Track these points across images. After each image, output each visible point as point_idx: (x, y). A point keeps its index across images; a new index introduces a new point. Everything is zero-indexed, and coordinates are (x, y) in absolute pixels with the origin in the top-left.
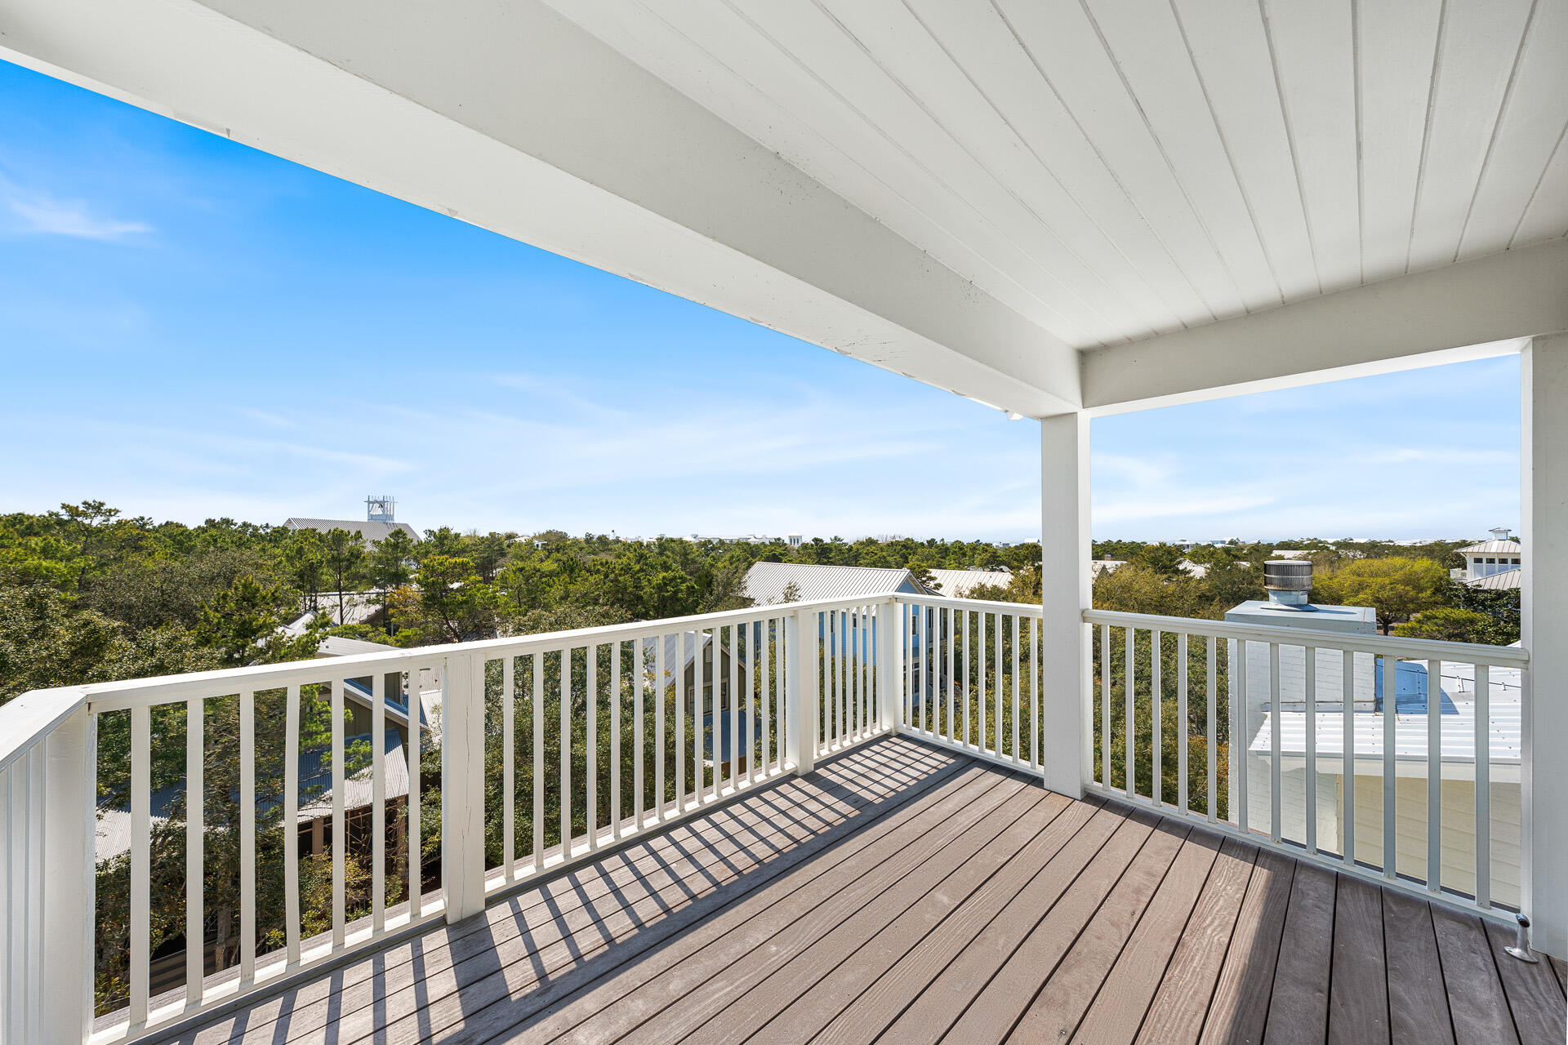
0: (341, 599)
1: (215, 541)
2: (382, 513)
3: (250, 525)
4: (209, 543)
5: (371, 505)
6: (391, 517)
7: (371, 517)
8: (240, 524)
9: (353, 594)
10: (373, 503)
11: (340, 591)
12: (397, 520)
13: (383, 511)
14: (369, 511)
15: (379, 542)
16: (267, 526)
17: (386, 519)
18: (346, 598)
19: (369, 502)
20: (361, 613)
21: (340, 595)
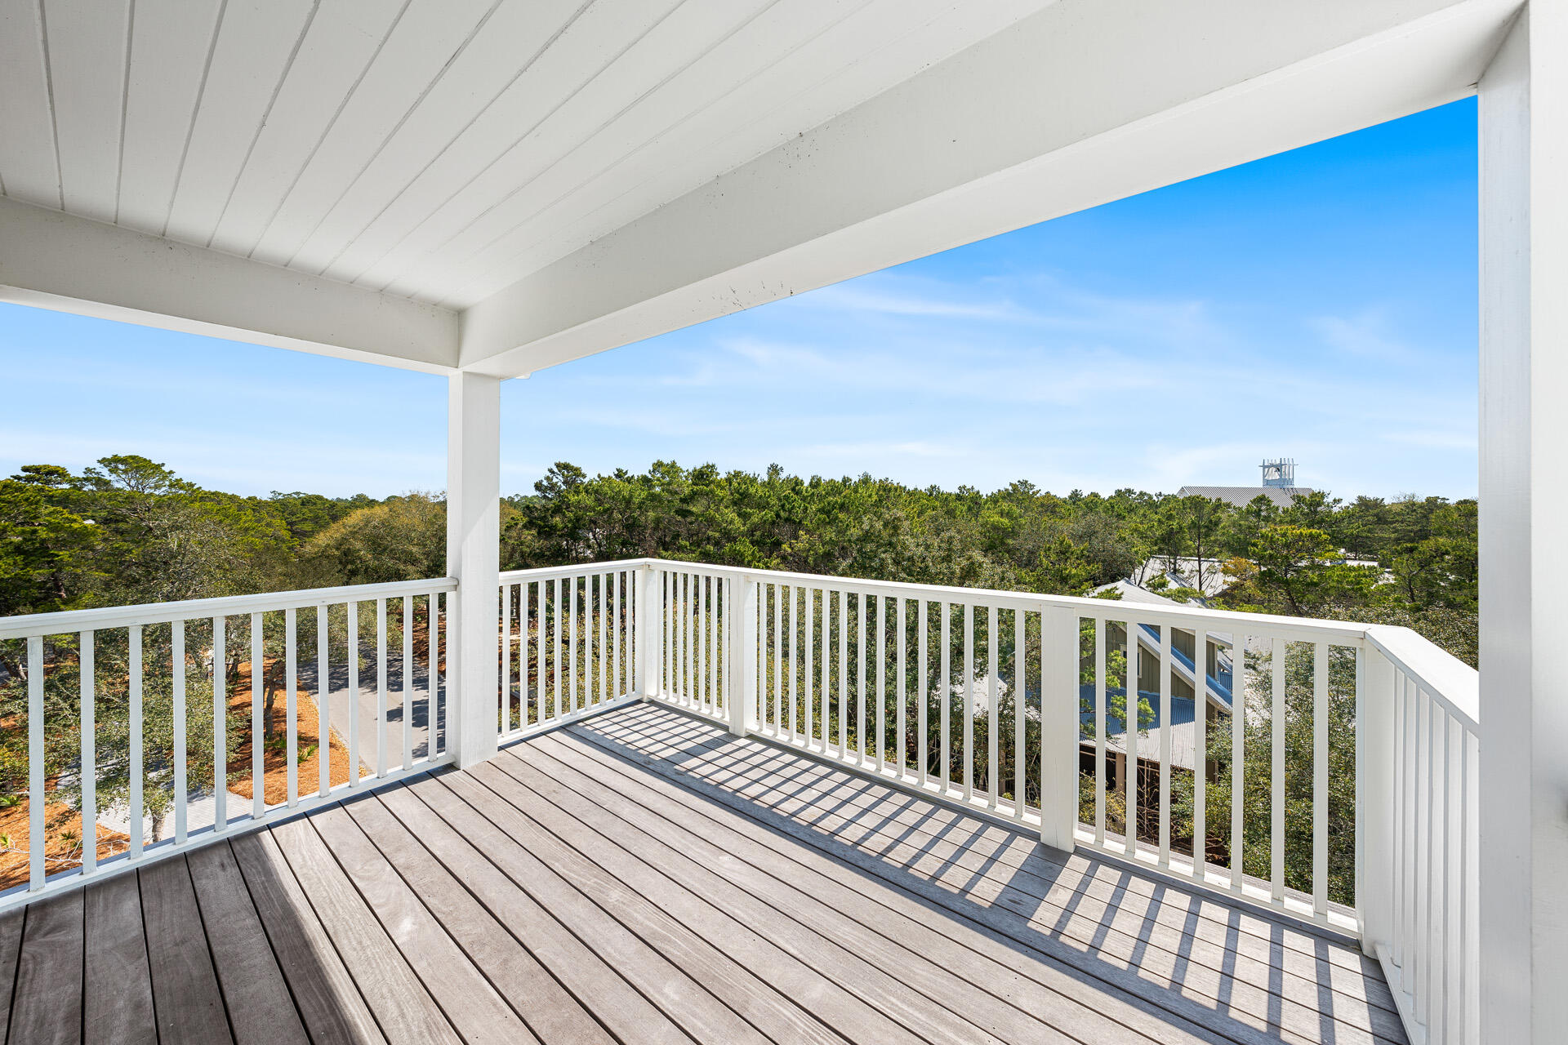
0: (1200, 565)
1: (1113, 507)
2: (1278, 477)
3: (1145, 493)
4: (1108, 509)
5: (1266, 470)
6: (1291, 481)
7: (1267, 482)
8: (1138, 493)
9: (1214, 562)
10: (1269, 467)
11: (1199, 557)
12: (1297, 485)
13: (1281, 475)
14: (1264, 476)
15: (1240, 509)
16: (1160, 494)
17: (1283, 483)
18: (1205, 566)
19: (1264, 467)
20: (1218, 583)
21: (1199, 561)
